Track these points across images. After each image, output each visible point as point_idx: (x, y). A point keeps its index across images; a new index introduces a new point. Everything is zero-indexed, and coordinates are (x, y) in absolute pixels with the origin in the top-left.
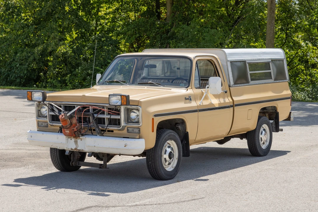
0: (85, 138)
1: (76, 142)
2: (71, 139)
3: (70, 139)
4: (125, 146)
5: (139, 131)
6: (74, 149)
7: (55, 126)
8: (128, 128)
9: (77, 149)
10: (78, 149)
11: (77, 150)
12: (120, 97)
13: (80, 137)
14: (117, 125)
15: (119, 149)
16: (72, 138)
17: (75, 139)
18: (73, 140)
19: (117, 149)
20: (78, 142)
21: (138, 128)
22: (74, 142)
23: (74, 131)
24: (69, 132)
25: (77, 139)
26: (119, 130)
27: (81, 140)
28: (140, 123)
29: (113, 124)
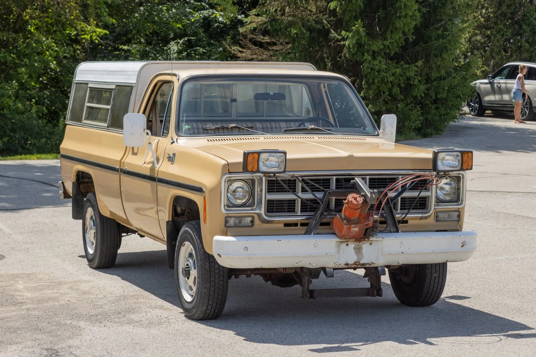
1: (358, 250)
2: (347, 245)
3: (345, 244)
4: (463, 246)
5: (459, 216)
6: (353, 263)
8: (437, 213)
9: (359, 262)
10: (362, 262)
11: (359, 264)
12: (459, 154)
13: (371, 239)
15: (450, 252)
16: (349, 243)
17: (357, 243)
18: (352, 245)
20: (362, 248)
21: (458, 211)
22: (353, 250)
23: (368, 227)
24: (357, 229)
25: (361, 243)
26: (426, 218)
27: (371, 244)
28: (460, 201)
29: (413, 209)
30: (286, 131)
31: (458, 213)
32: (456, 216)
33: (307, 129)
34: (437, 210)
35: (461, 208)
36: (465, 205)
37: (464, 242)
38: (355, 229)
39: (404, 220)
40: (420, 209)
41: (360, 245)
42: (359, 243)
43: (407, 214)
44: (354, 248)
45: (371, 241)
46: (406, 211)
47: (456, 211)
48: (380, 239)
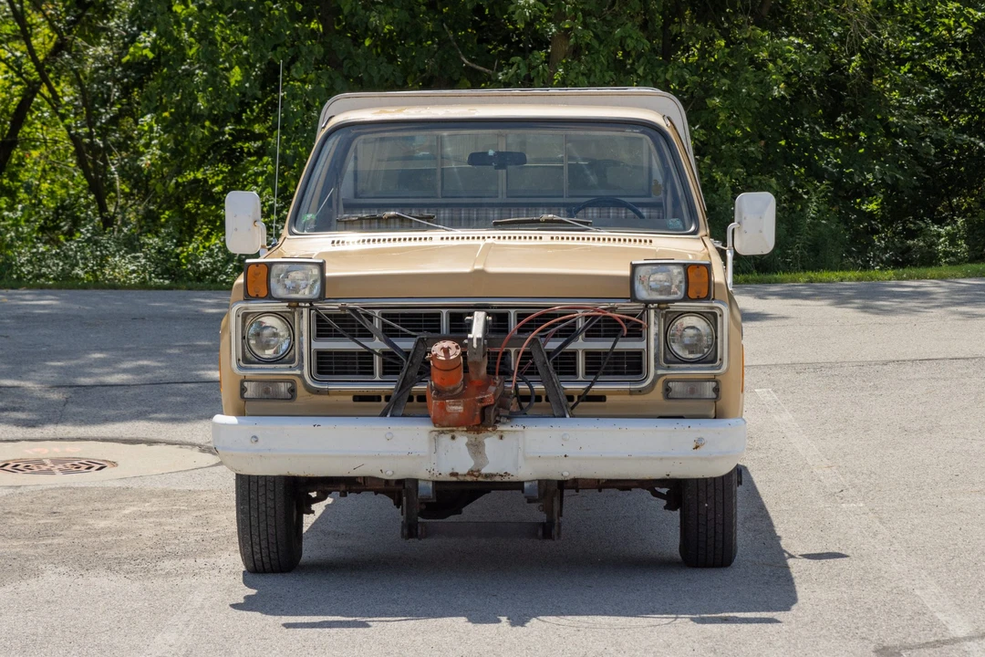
0: (522, 428)
1: (476, 448)
2: (453, 438)
3: (448, 437)
4: (696, 448)
5: (716, 390)
6: (466, 471)
7: (340, 393)
8: (667, 382)
9: (478, 471)
10: (484, 471)
11: (480, 475)
12: (680, 269)
13: (500, 428)
14: (622, 374)
15: (668, 459)
16: (455, 434)
17: (473, 435)
18: (463, 439)
19: (661, 459)
20: (484, 445)
21: (714, 379)
22: (466, 448)
23: (483, 405)
24: (460, 408)
25: (481, 435)
26: (640, 391)
27: (501, 438)
28: (718, 362)
29: (605, 374)
30: (496, 224)
31: (714, 384)
32: (708, 389)
33: (538, 221)
34: (668, 377)
35: (719, 374)
36: (728, 369)
37: (700, 439)
38: (456, 408)
39: (588, 394)
40: (628, 374)
41: (479, 439)
42: (476, 435)
43: (593, 383)
44: (467, 445)
45: (502, 431)
46: (592, 378)
47: (709, 380)
48: (518, 428)
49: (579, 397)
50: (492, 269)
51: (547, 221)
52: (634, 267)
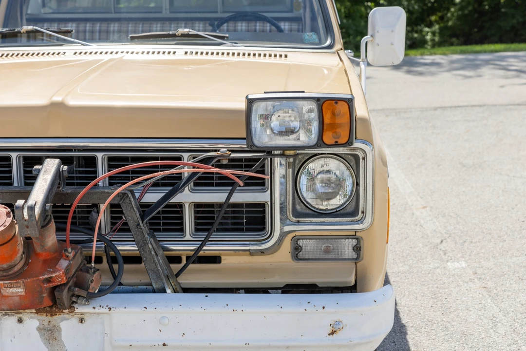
0: (107, 310)
1: (50, 334)
2: (20, 321)
3: (13, 319)
4: (333, 333)
5: (357, 249)
8: (295, 240)
12: (313, 105)
13: (80, 309)
14: (241, 230)
16: (25, 316)
17: (45, 318)
18: (33, 322)
20: (59, 330)
21: (354, 236)
22: (37, 333)
23: (51, 285)
24: (21, 291)
25: (55, 317)
26: (262, 252)
27: (82, 321)
28: (360, 215)
29: (218, 230)
30: (133, 38)
31: (354, 242)
32: (347, 248)
33: (174, 36)
34: (298, 234)
35: (361, 230)
36: (372, 224)
37: (338, 322)
38: (15, 290)
40: (248, 230)
41: (53, 323)
42: (49, 318)
43: (204, 243)
44: (39, 329)
45: (82, 314)
46: (202, 236)
47: (348, 237)
48: (102, 310)
49: (188, 258)
50: (72, 102)
51: (183, 35)
52: (250, 102)
